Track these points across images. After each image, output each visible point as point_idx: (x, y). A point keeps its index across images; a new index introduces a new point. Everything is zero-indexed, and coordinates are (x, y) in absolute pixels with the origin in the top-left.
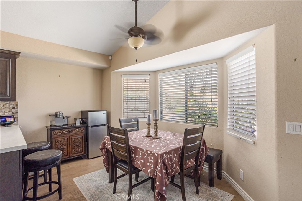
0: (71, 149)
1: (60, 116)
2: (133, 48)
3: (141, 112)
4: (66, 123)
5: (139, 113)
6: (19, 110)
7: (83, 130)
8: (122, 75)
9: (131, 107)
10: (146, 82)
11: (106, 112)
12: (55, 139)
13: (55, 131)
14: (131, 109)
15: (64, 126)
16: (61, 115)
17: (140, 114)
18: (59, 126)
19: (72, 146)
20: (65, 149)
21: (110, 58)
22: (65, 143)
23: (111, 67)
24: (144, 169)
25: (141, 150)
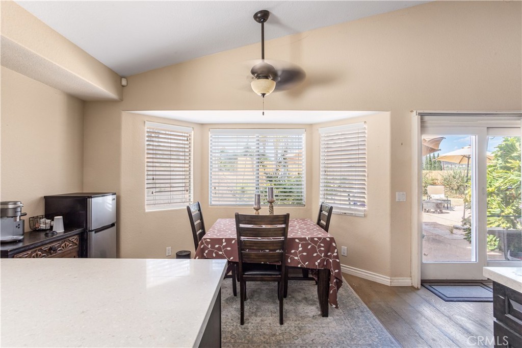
4: (21, 231)
7: (75, 241)
8: (146, 122)
11: (115, 197)
13: (21, 255)
21: (124, 82)
23: (122, 100)
24: (307, 263)
25: (301, 239)
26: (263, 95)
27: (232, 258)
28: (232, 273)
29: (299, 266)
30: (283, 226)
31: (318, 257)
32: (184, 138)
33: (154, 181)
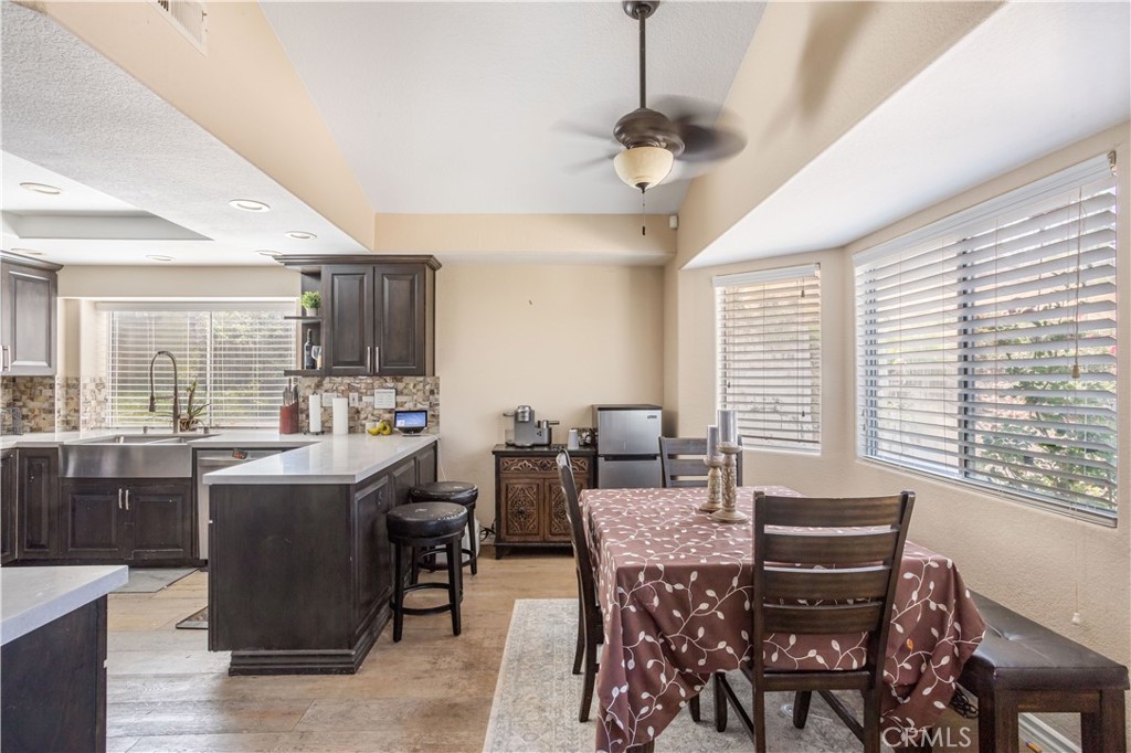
0: (547, 518)
1: (524, 417)
2: (634, 186)
3: (789, 418)
4: (546, 441)
5: (782, 421)
6: (442, 397)
7: (583, 465)
8: (714, 278)
9: (750, 399)
10: (803, 295)
11: (658, 413)
12: (507, 482)
13: (507, 459)
14: (750, 407)
15: (536, 449)
16: (527, 414)
17: (785, 426)
18: (522, 447)
19: (550, 509)
20: (529, 515)
21: (673, 223)
22: (532, 497)
23: (677, 253)
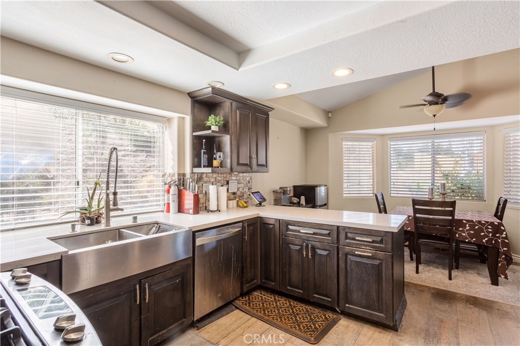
8: (343, 138)
21: (330, 115)
23: (329, 126)
24: (474, 239)
25: (468, 221)
26: (434, 116)
27: (409, 229)
28: (409, 243)
29: (467, 240)
30: (451, 209)
31: (485, 236)
32: (368, 147)
33: (349, 178)
